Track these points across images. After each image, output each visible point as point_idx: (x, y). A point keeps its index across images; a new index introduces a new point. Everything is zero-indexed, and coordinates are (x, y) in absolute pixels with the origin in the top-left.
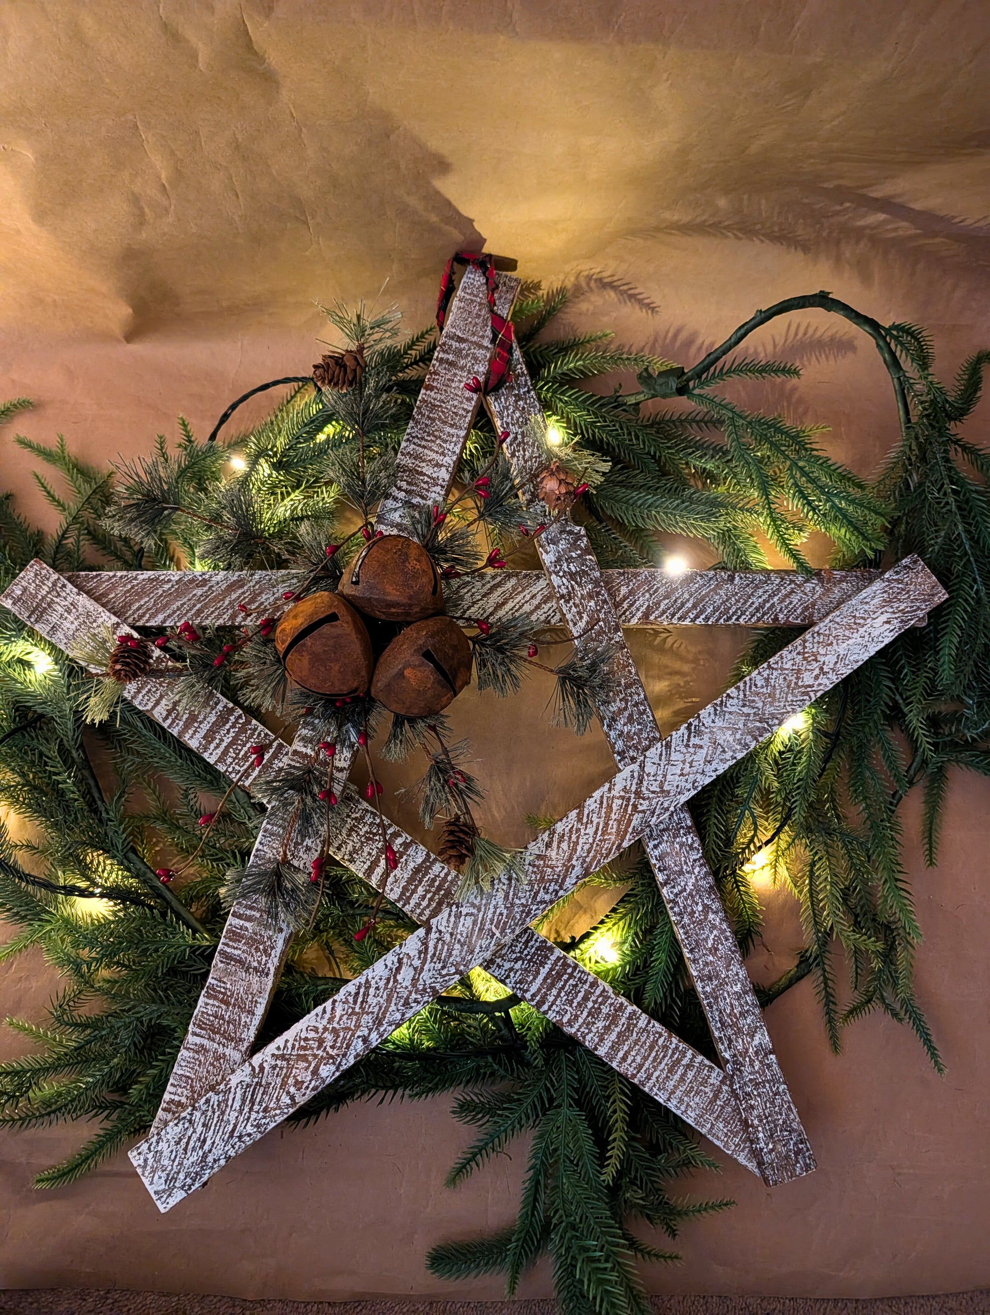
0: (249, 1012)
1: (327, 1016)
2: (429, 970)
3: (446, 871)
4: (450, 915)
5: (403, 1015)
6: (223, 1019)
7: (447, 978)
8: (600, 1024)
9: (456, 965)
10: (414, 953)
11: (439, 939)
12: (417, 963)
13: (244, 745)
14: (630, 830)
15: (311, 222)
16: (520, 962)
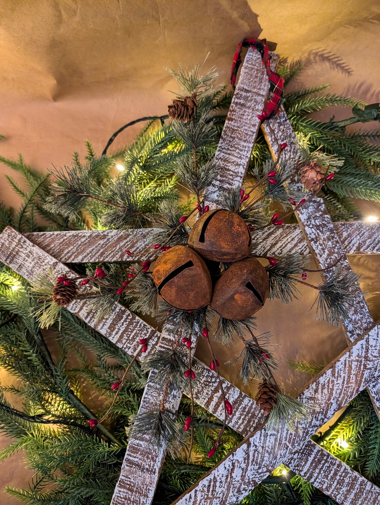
0: (145, 495)
1: (192, 500)
2: (251, 470)
3: (251, 402)
4: (261, 435)
5: (237, 498)
6: (130, 500)
7: (262, 475)
8: (344, 489)
9: (267, 466)
10: (241, 459)
11: (255, 451)
13: (132, 332)
14: (363, 380)
15: (161, 19)
16: (297, 454)
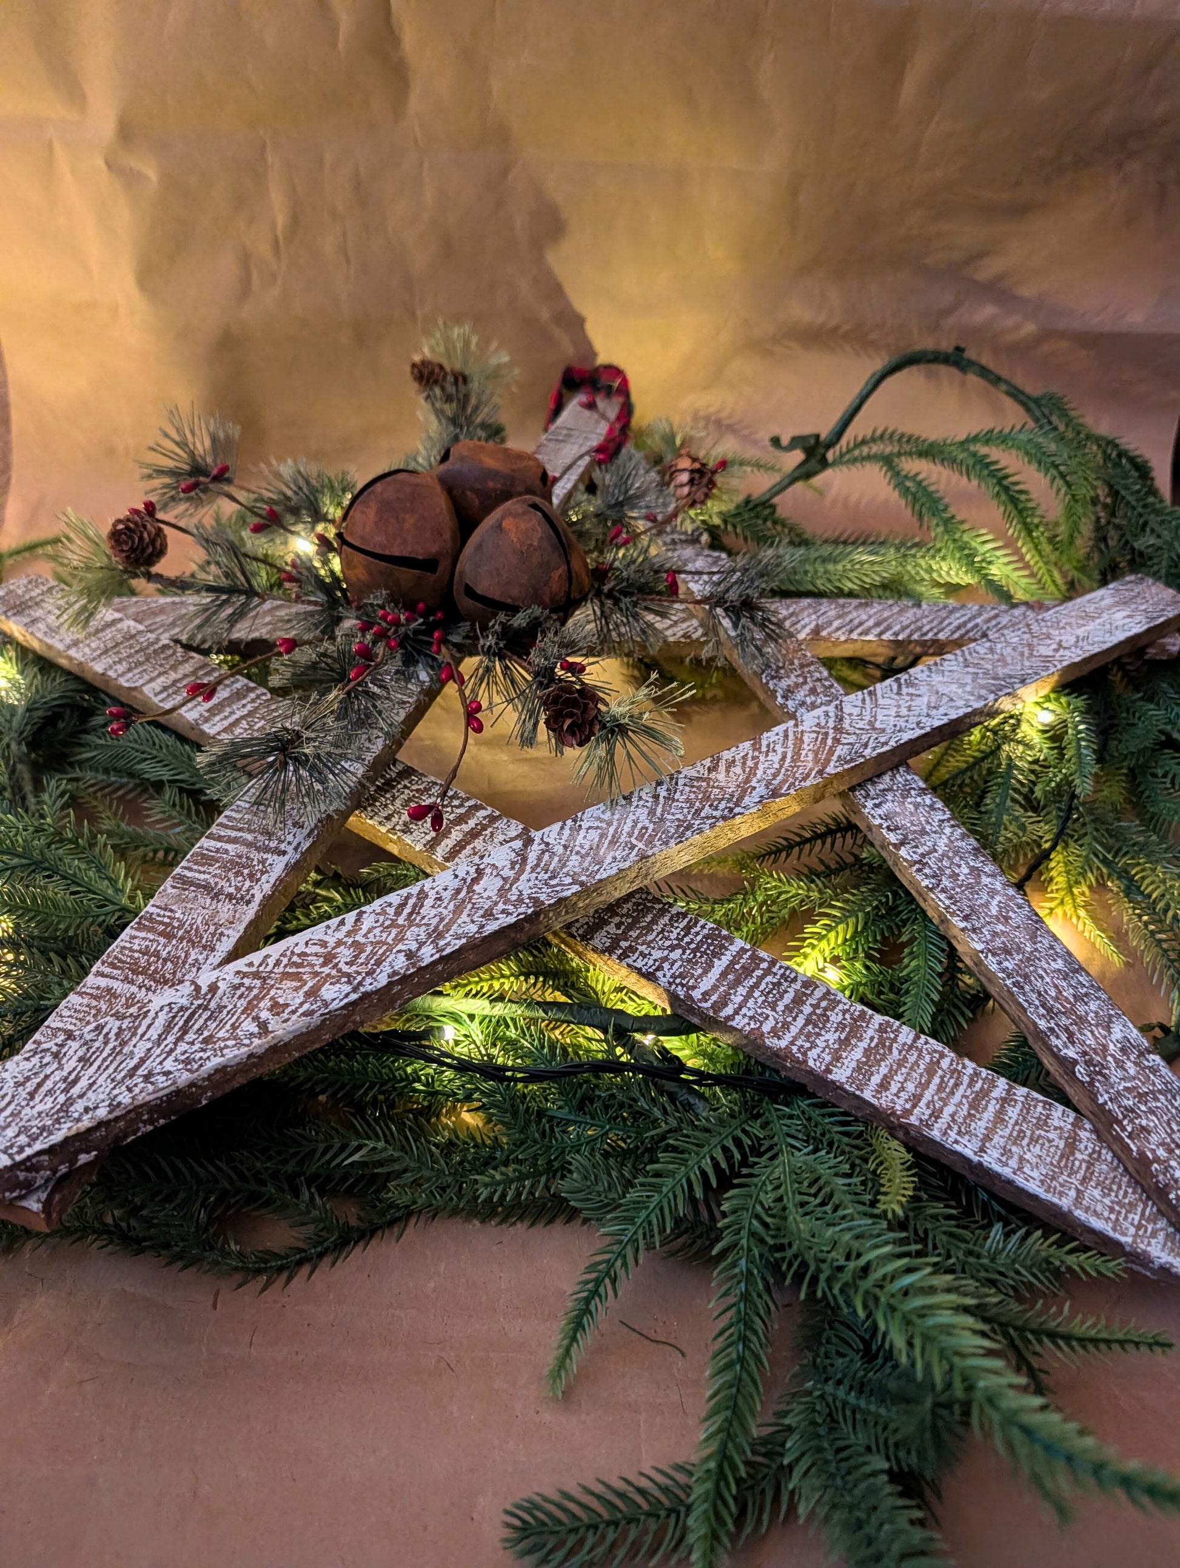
0: (205, 947)
1: (347, 928)
2: (529, 881)
4: (562, 829)
6: (158, 958)
7: (558, 889)
8: (831, 1037)
10: (503, 864)
11: (544, 851)
12: (507, 873)
14: (835, 758)
16: (679, 951)
